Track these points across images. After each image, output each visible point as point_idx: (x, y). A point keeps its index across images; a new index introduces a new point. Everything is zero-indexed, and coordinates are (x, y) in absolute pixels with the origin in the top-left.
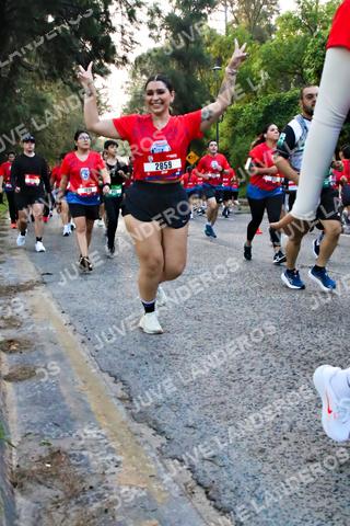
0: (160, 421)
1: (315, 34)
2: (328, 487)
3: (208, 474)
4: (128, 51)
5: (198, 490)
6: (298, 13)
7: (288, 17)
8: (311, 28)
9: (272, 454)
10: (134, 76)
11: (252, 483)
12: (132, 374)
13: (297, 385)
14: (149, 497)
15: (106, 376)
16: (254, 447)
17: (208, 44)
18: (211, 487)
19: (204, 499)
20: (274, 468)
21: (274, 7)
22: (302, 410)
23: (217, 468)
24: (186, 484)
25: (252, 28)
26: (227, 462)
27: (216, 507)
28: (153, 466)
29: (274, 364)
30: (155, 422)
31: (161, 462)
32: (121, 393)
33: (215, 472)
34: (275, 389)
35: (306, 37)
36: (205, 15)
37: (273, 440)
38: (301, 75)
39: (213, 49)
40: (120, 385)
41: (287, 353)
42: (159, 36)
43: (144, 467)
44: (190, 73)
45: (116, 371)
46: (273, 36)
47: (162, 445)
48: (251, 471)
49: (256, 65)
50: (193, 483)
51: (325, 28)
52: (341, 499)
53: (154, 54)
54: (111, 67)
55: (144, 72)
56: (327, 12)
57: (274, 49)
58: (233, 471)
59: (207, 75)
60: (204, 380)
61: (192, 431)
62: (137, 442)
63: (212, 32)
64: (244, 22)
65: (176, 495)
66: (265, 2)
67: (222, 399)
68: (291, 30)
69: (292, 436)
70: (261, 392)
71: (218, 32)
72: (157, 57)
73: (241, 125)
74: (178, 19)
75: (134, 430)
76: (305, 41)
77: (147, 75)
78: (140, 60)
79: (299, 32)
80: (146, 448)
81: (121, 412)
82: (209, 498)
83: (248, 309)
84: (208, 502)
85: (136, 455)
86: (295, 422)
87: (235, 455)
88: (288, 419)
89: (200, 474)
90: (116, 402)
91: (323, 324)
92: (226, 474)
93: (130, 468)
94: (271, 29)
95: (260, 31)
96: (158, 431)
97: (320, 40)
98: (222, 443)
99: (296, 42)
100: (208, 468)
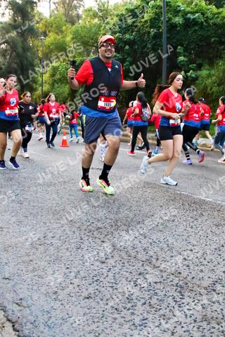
1: (106, 22)
2: (98, 315)
3: (16, 312)
5: (8, 326)
6: (96, 9)
7: (90, 10)
8: (103, 18)
9: (62, 295)
11: (46, 316)
16: (49, 291)
17: (38, 22)
18: (17, 321)
19: (11, 331)
20: (62, 304)
21: (81, 3)
22: (84, 263)
25: (66, 15)
26: (30, 302)
27: (19, 336)
29: (69, 233)
33: (21, 310)
34: (67, 249)
35: (100, 23)
36: (36, 3)
37: (63, 285)
39: (41, 25)
41: (78, 225)
42: (3, 14)
44: (25, 40)
46: (80, 21)
48: (46, 308)
49: (68, 39)
50: (4, 320)
51: (112, 19)
52: (105, 323)
56: (114, 9)
57: (80, 29)
58: (33, 308)
59: (36, 42)
60: (19, 245)
61: (7, 281)
63: (40, 14)
64: (62, 10)
67: (31, 258)
68: (91, 18)
69: (76, 281)
70: (58, 252)
71: (45, 15)
72: (3, 27)
73: (58, 76)
74: (18, 3)
76: (99, 26)
79: (96, 21)
82: (14, 330)
83: (55, 196)
84: (14, 333)
86: (79, 272)
87: (35, 297)
88: (75, 270)
89: (10, 312)
92: (28, 312)
94: (78, 17)
95: (72, 17)
97: (108, 26)
98: (28, 289)
99: (95, 26)
100: (16, 308)
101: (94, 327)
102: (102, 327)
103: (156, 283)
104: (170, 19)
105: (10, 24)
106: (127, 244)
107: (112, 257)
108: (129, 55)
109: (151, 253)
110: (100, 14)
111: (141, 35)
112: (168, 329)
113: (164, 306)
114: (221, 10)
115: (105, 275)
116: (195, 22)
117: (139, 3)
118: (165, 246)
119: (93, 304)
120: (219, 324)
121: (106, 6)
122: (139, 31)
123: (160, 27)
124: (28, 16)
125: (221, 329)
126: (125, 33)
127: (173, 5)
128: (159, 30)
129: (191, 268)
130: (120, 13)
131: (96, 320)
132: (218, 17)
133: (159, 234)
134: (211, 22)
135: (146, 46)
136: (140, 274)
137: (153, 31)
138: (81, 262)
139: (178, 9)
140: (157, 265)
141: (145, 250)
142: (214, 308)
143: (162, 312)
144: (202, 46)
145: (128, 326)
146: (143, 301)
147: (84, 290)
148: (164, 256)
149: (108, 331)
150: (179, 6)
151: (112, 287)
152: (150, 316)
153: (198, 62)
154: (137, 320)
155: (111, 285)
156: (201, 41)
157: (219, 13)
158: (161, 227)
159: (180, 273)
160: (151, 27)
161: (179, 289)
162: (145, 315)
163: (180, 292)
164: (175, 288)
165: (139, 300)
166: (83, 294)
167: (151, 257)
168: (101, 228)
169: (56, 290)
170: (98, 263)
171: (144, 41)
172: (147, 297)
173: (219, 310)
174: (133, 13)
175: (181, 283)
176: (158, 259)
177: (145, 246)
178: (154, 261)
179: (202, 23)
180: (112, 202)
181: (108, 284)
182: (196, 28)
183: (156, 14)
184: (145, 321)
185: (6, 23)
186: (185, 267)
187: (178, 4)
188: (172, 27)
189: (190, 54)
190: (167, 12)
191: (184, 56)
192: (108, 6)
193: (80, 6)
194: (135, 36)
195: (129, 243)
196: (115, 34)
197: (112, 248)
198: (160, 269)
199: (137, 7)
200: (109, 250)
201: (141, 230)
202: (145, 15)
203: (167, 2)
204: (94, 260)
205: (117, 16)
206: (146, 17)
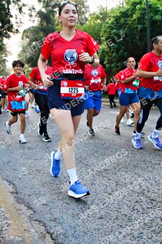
0: (31, 203)
1: (105, 22)
2: (108, 230)
3: (52, 227)
4: (19, 27)
5: (48, 237)
6: (98, 13)
7: (94, 14)
8: (104, 19)
9: (83, 216)
10: (23, 39)
11: (73, 230)
12: (18, 180)
13: (95, 183)
14: (23, 241)
15: (5, 182)
16: (74, 213)
17: (57, 25)
18: (53, 234)
19: (50, 240)
20: (83, 222)
21: (88, 9)
22: (97, 194)
23: (57, 224)
24: (41, 233)
26: (61, 221)
27: (55, 243)
28: (26, 225)
29: (85, 173)
30: (28, 203)
31: (30, 223)
32: (12, 190)
33: (55, 226)
35: (102, 23)
37: (83, 209)
38: (100, 40)
40: (12, 186)
42: (34, 21)
43: (22, 226)
45: (10, 180)
46: (87, 22)
47: (31, 214)
48: (73, 225)
50: (45, 232)
51: (110, 19)
52: (113, 235)
53: (32, 29)
54: (11, 34)
55: (27, 37)
56: (111, 12)
57: (87, 28)
58: (64, 225)
61: (46, 207)
62: (19, 214)
65: (37, 239)
66: (83, 7)
67: (60, 191)
68: (95, 20)
69: (92, 207)
72: (34, 30)
74: (44, 13)
75: (17, 208)
76: (101, 25)
77: (29, 38)
78: (25, 31)
79: (99, 21)
80: (23, 216)
81: (11, 199)
82: (52, 239)
84: (52, 241)
85: (18, 220)
86: (94, 200)
87: (65, 217)
88: (91, 199)
89: (49, 227)
90: (10, 194)
91: (108, 154)
92: (60, 227)
93: (15, 227)
94: (86, 19)
96: (29, 208)
97: (107, 25)
98: (60, 212)
99: (97, 25)
100: (52, 224)
101: (106, 238)
103: (148, 208)
104: (152, 17)
105: (39, 28)
106: (127, 181)
107: (117, 190)
108: (122, 44)
109: (144, 188)
110: (101, 16)
111: (132, 30)
112: (158, 241)
115: (112, 203)
117: (129, 7)
118: (154, 182)
119: (105, 222)
122: (129, 27)
123: (145, 23)
124: (51, 21)
126: (119, 29)
127: (153, 6)
128: (144, 26)
130: (115, 15)
131: (107, 233)
133: (149, 174)
135: (135, 37)
136: (136, 202)
137: (140, 27)
139: (158, 9)
140: (149, 195)
141: (139, 185)
143: (153, 229)
145: (129, 238)
146: (139, 221)
147: (98, 213)
148: (153, 189)
150: (158, 7)
151: (117, 211)
152: (145, 231)
154: (136, 234)
155: (116, 209)
158: (150, 169)
160: (138, 24)
162: (141, 230)
165: (137, 220)
166: (97, 216)
167: (144, 190)
168: (107, 170)
169: (78, 212)
170: (107, 194)
171: (133, 34)
174: (125, 15)
176: (149, 191)
177: (140, 182)
178: (147, 193)
181: (114, 209)
183: (142, 14)
184: (141, 235)
185: (36, 27)
188: (154, 23)
190: (150, 12)
192: (106, 10)
193: (87, 12)
194: (126, 31)
195: (127, 180)
196: (113, 30)
197: (116, 184)
198: (151, 198)
199: (128, 10)
200: (114, 185)
201: (136, 171)
202: (134, 16)
203: (149, 5)
204: (104, 192)
205: (114, 17)
206: (135, 17)
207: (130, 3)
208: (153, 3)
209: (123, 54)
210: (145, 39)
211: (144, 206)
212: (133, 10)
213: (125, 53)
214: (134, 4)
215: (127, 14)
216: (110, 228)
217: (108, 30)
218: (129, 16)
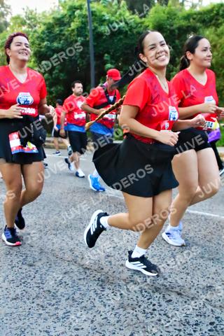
101: (20, 324)
102: (28, 323)
103: (80, 279)
104: (96, 28)
107: (40, 260)
109: (77, 254)
110: (28, 22)
111: (69, 43)
112: (89, 319)
113: (86, 299)
114: (143, 19)
115: (33, 276)
116: (120, 31)
117: (65, 12)
119: (20, 304)
120: (133, 310)
121: (33, 13)
122: (66, 40)
123: (87, 36)
125: (135, 313)
126: (53, 41)
127: (98, 14)
128: (85, 39)
129: (113, 263)
130: (47, 21)
131: (22, 318)
132: (141, 26)
134: (135, 31)
136: (65, 273)
137: (80, 39)
138: (10, 267)
139: (104, 18)
140: (82, 263)
141: (71, 250)
142: (130, 296)
143: (83, 304)
144: (128, 53)
146: (66, 297)
147: (12, 292)
148: (89, 255)
149: (34, 326)
150: (104, 16)
151: (39, 287)
152: (73, 309)
153: (124, 69)
154: (61, 313)
155: (38, 285)
156: (126, 49)
157: (142, 23)
159: (102, 269)
160: (78, 36)
161: (101, 283)
162: (68, 309)
163: (101, 285)
164: (96, 282)
165: (64, 296)
166: (10, 296)
167: (77, 256)
170: (26, 267)
172: (71, 293)
173: (135, 298)
174: (60, 22)
175: (103, 277)
176: (83, 258)
177: (72, 247)
178: (80, 260)
179: (127, 32)
180: (42, 208)
182: (122, 37)
183: (82, 23)
184: (68, 314)
186: (107, 263)
187: (103, 13)
188: (98, 36)
189: (117, 61)
190: (93, 22)
191: (111, 63)
192: (36, 14)
193: (7, 14)
194: (63, 45)
195: (56, 246)
196: (43, 42)
197: (40, 251)
198: (84, 267)
199: (64, 16)
200: (37, 254)
201: (69, 233)
202: (72, 24)
203: (92, 12)
204: (23, 263)
205: (45, 24)
206: (73, 26)
207: (67, 7)
208: (97, 9)
209: (58, 76)
210: (88, 56)
211: (75, 278)
212: (72, 17)
213: (62, 74)
214: (73, 9)
215: (63, 22)
216: (27, 310)
217: (37, 42)
218: (65, 25)
